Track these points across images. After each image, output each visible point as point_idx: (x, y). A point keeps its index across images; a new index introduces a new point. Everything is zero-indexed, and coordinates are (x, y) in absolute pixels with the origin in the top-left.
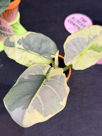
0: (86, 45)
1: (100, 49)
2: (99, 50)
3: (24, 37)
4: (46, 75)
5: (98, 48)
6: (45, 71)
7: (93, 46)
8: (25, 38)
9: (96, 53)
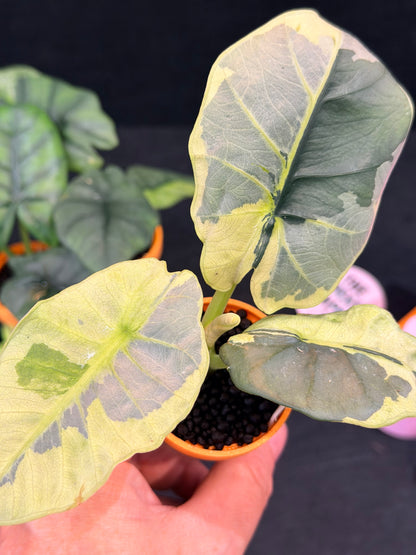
0: (101, 382)
1: (31, 368)
2: (38, 362)
3: (388, 400)
4: (276, 218)
5: (44, 370)
6: (280, 244)
7: (65, 384)
8: (383, 397)
9: (54, 344)
